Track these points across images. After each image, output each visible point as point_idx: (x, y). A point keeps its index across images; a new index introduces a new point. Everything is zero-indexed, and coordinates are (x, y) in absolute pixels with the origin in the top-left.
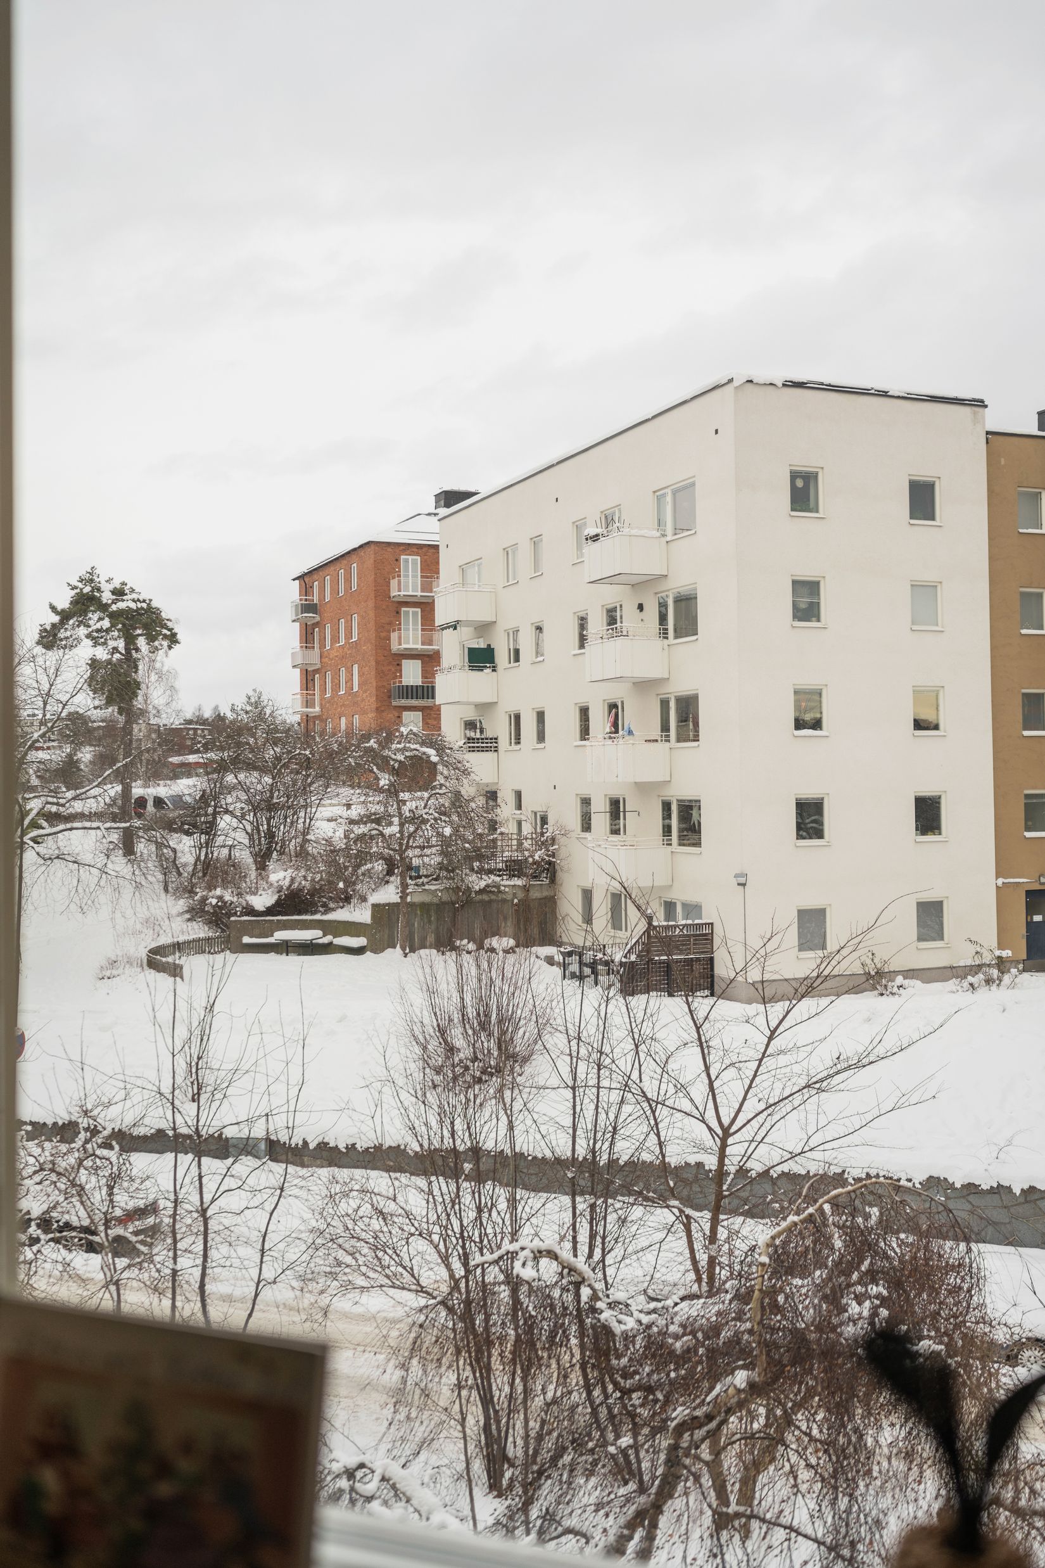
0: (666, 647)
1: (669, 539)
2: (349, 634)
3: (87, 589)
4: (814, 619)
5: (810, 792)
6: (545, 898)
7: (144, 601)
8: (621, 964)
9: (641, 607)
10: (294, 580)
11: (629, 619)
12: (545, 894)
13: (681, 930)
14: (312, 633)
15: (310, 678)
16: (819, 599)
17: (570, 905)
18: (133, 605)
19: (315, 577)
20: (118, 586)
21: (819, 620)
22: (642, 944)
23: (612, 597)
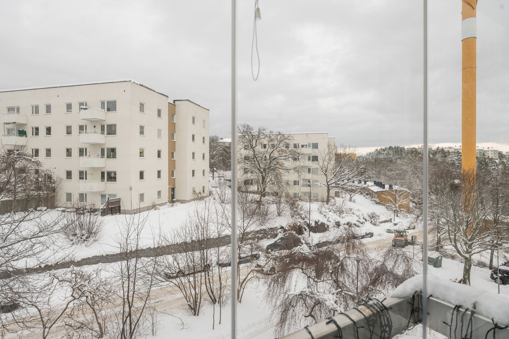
0: (105, 137)
1: (106, 112)
5: (142, 169)
8: (102, 209)
9: (95, 127)
11: (90, 128)
12: (52, 195)
13: (114, 200)
16: (144, 130)
21: (143, 134)
22: (107, 204)
23: (83, 123)
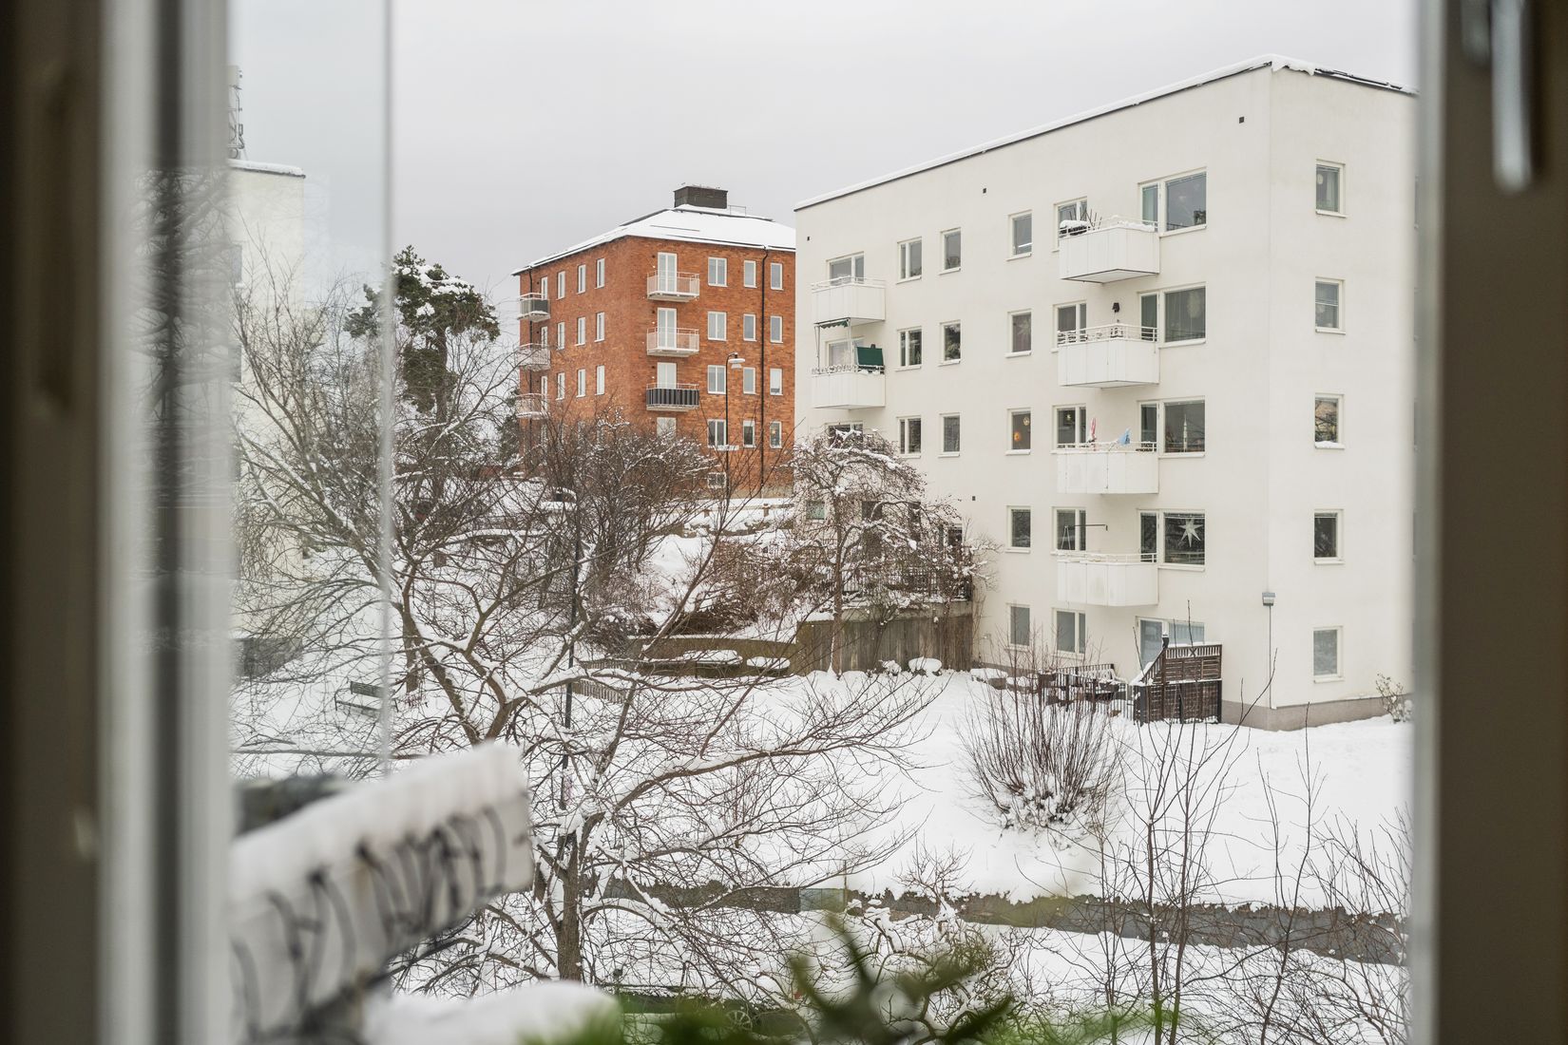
0: (1157, 350)
1: (1162, 235)
2: (592, 332)
3: (406, 271)
4: (1330, 325)
5: (1326, 508)
6: (963, 616)
7: (465, 286)
8: (1137, 689)
9: (1116, 307)
10: (515, 275)
11: (1098, 319)
12: (963, 612)
13: (1193, 653)
14: (539, 332)
15: (534, 380)
16: (1337, 303)
17: (994, 625)
18: (457, 290)
19: (544, 272)
20: (434, 269)
21: (1335, 326)
22: (1158, 668)
23: (1070, 296)
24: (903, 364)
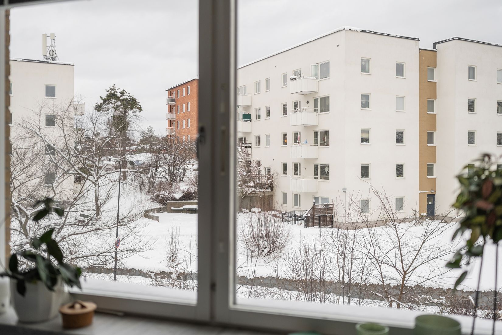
0: (317, 115)
1: (319, 80)
2: (187, 109)
3: (113, 92)
4: (367, 107)
5: (365, 163)
6: (270, 195)
7: (131, 96)
8: (305, 217)
9: (308, 102)
10: (166, 91)
11: (303, 105)
12: (270, 194)
13: (324, 206)
14: (173, 108)
15: (172, 123)
16: (369, 101)
17: (278, 198)
18: (128, 97)
19: (174, 90)
20: (122, 91)
21: (368, 108)
22: (312, 211)
23: (296, 98)
24: (256, 119)
